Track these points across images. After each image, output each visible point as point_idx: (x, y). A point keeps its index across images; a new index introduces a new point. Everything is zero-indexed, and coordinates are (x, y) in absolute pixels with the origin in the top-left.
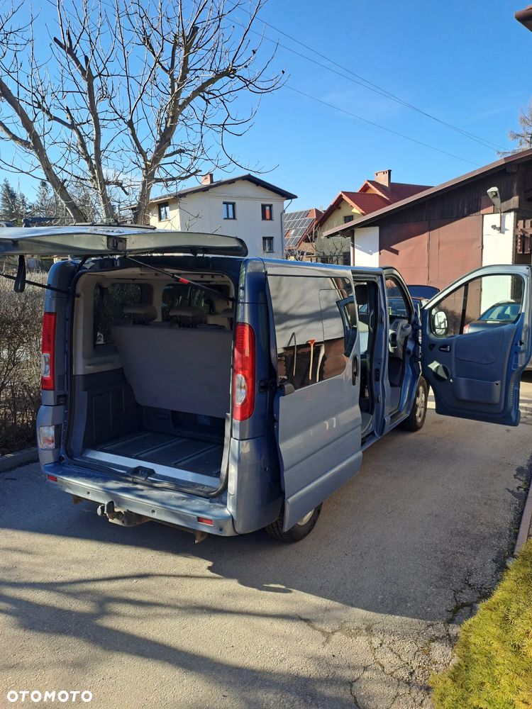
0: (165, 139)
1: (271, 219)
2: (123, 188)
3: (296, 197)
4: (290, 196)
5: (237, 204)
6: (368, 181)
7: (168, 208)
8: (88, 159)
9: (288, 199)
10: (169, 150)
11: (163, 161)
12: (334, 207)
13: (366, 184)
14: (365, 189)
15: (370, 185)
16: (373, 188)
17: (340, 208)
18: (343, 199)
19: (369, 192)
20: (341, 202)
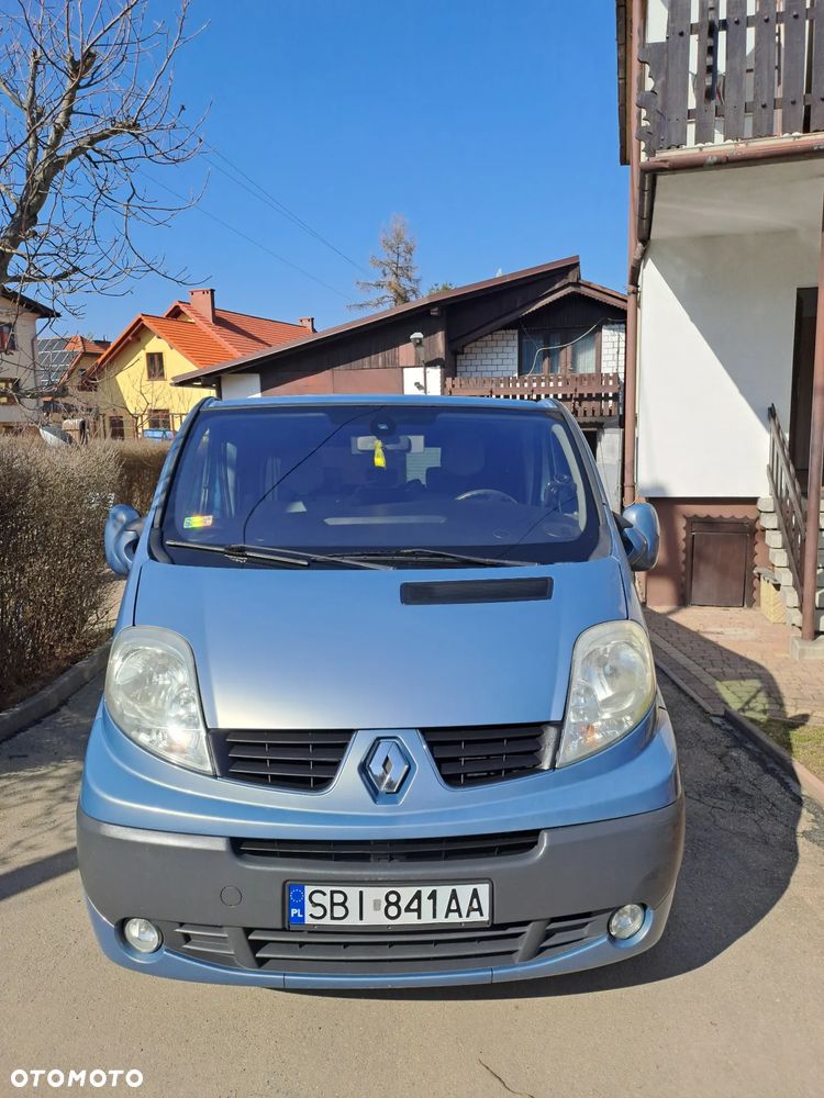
1: (13, 348)
3: (57, 315)
4: (47, 313)
6: (180, 302)
9: (43, 317)
12: (130, 338)
13: (177, 307)
14: (176, 313)
15: (183, 309)
16: (188, 312)
17: (139, 340)
18: (143, 326)
19: (181, 318)
20: (139, 330)
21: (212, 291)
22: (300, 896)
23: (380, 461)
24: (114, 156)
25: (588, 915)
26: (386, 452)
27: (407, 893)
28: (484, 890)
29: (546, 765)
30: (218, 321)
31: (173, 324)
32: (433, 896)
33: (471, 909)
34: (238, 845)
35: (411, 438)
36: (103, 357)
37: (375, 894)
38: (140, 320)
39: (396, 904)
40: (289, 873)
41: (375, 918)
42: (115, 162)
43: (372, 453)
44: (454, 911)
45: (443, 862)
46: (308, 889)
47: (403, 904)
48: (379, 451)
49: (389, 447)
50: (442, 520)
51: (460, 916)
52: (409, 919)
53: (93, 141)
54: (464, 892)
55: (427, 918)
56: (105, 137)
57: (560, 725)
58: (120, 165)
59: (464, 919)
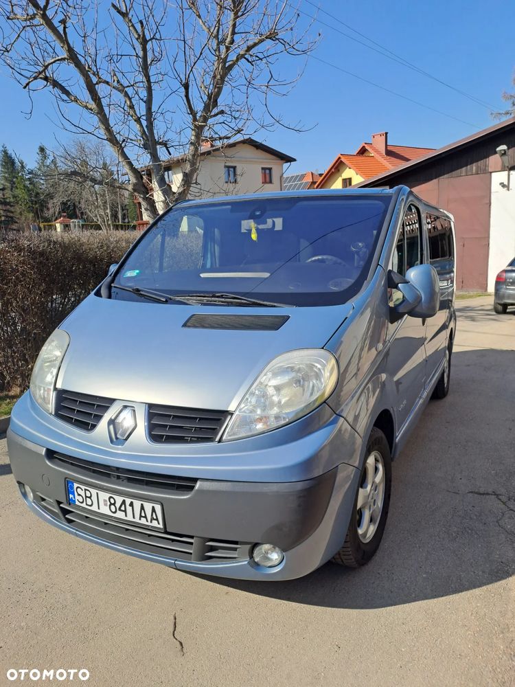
0: (212, 101)
1: (271, 182)
2: (167, 148)
3: (295, 160)
4: (289, 160)
5: (238, 167)
6: (366, 143)
7: (170, 172)
8: (138, 120)
9: (287, 162)
10: (215, 111)
11: (210, 121)
12: (333, 170)
13: (364, 147)
14: (363, 151)
15: (367, 147)
16: (369, 149)
17: (339, 171)
18: (341, 161)
19: (366, 154)
20: (339, 164)
21: (386, 133)
22: (72, 488)
23: (254, 236)
24: (261, 56)
25: (236, 543)
26: (257, 230)
27: (119, 500)
28: (158, 508)
29: (217, 439)
30: (389, 153)
31: (361, 158)
32: (131, 504)
33: (152, 519)
34: (51, 454)
35: (275, 220)
36: (318, 183)
37: (104, 496)
38: (340, 158)
39: (114, 504)
40: (69, 474)
41: (105, 510)
42: (261, 59)
43: (250, 231)
44: (143, 517)
45: (145, 487)
46: (76, 485)
47: (118, 505)
48: (254, 231)
49: (261, 227)
50: (267, 275)
51: (147, 521)
52: (120, 515)
53: (249, 49)
54: (148, 507)
55: (130, 518)
56: (255, 45)
57: (232, 414)
58: (264, 60)
59: (149, 524)
